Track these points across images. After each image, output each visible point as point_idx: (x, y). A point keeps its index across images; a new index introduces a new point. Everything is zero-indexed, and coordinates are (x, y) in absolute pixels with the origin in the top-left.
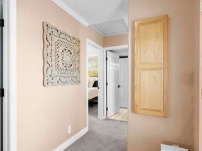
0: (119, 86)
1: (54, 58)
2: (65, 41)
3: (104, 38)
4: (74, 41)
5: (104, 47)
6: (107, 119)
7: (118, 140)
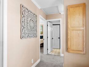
0: (52, 38)
1: (26, 24)
2: (30, 15)
3: (46, 15)
4: (34, 16)
5: (46, 20)
6: (48, 54)
7: (56, 65)
